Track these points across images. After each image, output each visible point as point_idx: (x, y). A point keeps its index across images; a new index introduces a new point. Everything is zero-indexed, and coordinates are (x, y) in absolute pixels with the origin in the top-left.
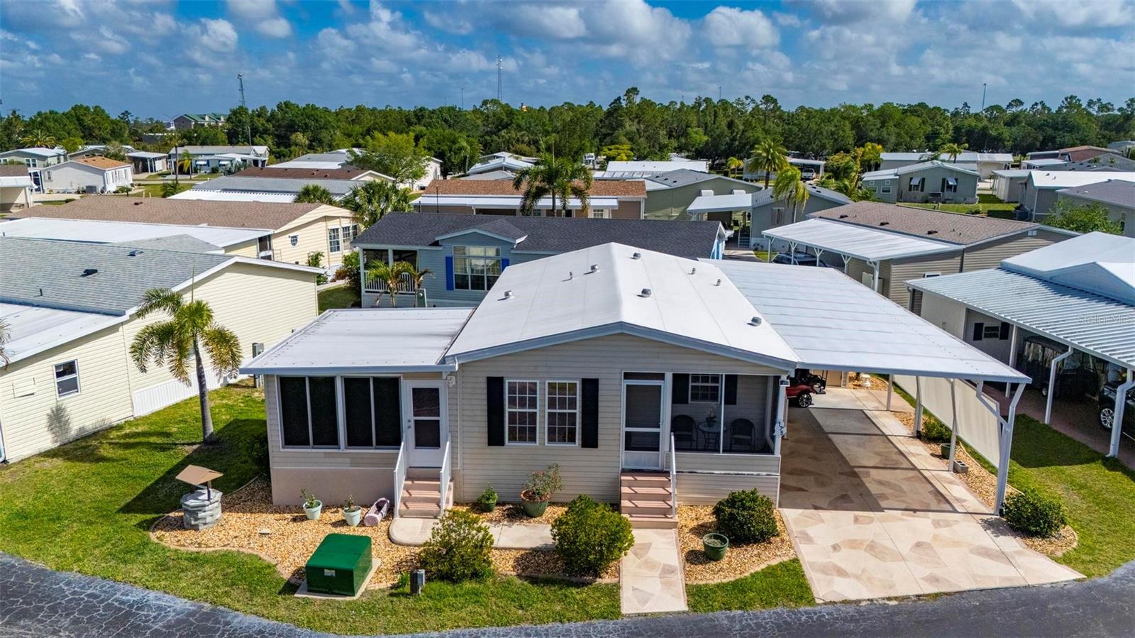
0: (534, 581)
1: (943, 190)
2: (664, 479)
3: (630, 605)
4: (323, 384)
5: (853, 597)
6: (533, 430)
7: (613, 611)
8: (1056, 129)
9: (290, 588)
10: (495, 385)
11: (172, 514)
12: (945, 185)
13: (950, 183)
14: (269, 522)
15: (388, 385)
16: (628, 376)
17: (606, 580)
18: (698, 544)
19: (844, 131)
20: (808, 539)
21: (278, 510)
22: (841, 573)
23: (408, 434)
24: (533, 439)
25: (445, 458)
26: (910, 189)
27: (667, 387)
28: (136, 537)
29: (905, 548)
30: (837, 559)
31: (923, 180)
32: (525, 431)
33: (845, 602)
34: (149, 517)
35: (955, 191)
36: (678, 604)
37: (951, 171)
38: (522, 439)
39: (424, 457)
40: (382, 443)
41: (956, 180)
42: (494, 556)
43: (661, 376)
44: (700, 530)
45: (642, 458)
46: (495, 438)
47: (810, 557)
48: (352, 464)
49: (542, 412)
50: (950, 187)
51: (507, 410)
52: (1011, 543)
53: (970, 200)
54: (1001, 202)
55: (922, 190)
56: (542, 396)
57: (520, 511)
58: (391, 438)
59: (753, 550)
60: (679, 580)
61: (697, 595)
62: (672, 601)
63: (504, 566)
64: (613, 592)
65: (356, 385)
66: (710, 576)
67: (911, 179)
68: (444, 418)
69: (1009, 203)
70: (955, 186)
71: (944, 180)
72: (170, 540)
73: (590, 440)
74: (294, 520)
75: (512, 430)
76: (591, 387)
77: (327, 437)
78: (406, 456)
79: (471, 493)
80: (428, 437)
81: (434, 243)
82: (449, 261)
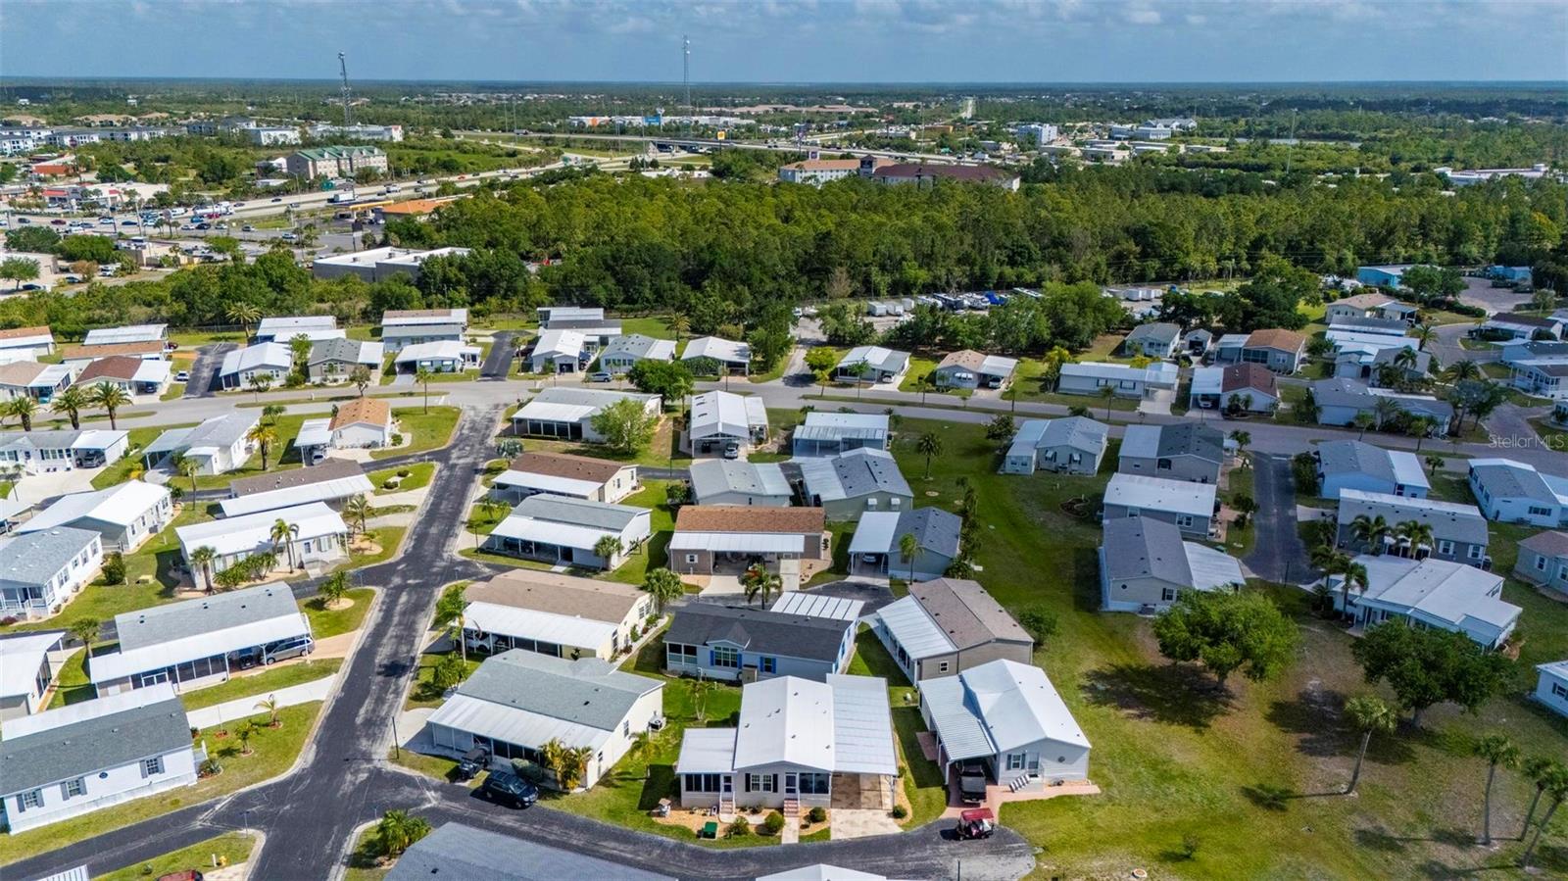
2: (796, 801)
3: (784, 842)
4: (698, 777)
6: (759, 787)
7: (780, 843)
9: (698, 836)
10: (748, 776)
11: (654, 811)
14: (684, 814)
15: (717, 777)
16: (786, 773)
17: (778, 834)
18: (804, 822)
20: (835, 820)
22: (840, 831)
23: (722, 788)
24: (759, 790)
25: (734, 794)
27: (798, 777)
28: (646, 818)
29: (860, 823)
30: (841, 827)
31: (1055, 453)
32: (756, 786)
34: (647, 811)
36: (796, 841)
37: (1076, 449)
38: (756, 790)
39: (727, 795)
40: (714, 791)
42: (749, 827)
43: (796, 774)
44: (805, 818)
45: (791, 795)
46: (748, 789)
47: (834, 825)
48: (707, 796)
49: (761, 783)
51: (751, 782)
52: (891, 820)
56: (761, 779)
57: (755, 811)
58: (717, 789)
59: (819, 824)
60: (797, 834)
61: (801, 838)
62: (794, 840)
63: (752, 829)
64: (780, 837)
65: (708, 777)
66: (806, 832)
68: (732, 784)
72: (659, 820)
73: (775, 790)
74: (692, 813)
75: (753, 787)
76: (775, 776)
77: (698, 788)
78: (722, 794)
79: (740, 805)
80: (728, 789)
81: (705, 644)
82: (712, 652)
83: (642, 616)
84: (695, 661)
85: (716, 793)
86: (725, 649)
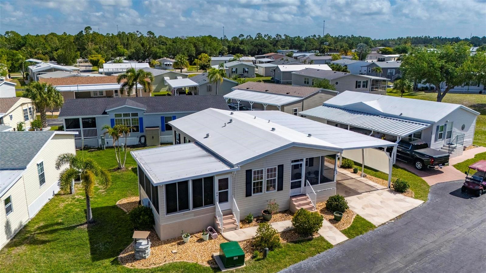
0: (295, 242)
1: (244, 73)
2: (305, 197)
3: (332, 242)
4: (183, 184)
5: (383, 222)
6: (261, 188)
8: (261, 46)
9: (216, 269)
10: (249, 172)
11: (121, 256)
12: (244, 71)
13: (246, 70)
16: (292, 162)
17: (316, 236)
18: (329, 217)
19: (191, 48)
21: (167, 242)
22: (373, 216)
23: (217, 198)
24: (261, 191)
25: (232, 204)
26: (232, 73)
27: (304, 163)
30: (367, 212)
31: (237, 69)
32: (258, 189)
33: (383, 224)
34: (112, 259)
35: (248, 73)
36: (344, 238)
37: (246, 65)
38: (258, 192)
39: (225, 206)
40: (207, 204)
41: (248, 68)
43: (302, 160)
45: (296, 191)
46: (248, 194)
47: (360, 213)
48: (195, 216)
49: (264, 180)
50: (246, 71)
51: (253, 182)
53: (253, 76)
54: (262, 76)
55: (237, 73)
56: (265, 174)
58: (210, 201)
60: (336, 230)
61: (346, 233)
62: (342, 237)
64: (323, 239)
65: (197, 182)
67: (232, 69)
68: (230, 190)
69: (265, 76)
70: (248, 71)
71: (244, 69)
73: (280, 188)
74: (179, 244)
75: (254, 189)
76: (281, 167)
77: (184, 206)
78: (220, 207)
80: (224, 198)
81: (105, 113)
82: (112, 121)
83: (26, 118)
84: (95, 134)
85: (210, 207)
86: (126, 115)
